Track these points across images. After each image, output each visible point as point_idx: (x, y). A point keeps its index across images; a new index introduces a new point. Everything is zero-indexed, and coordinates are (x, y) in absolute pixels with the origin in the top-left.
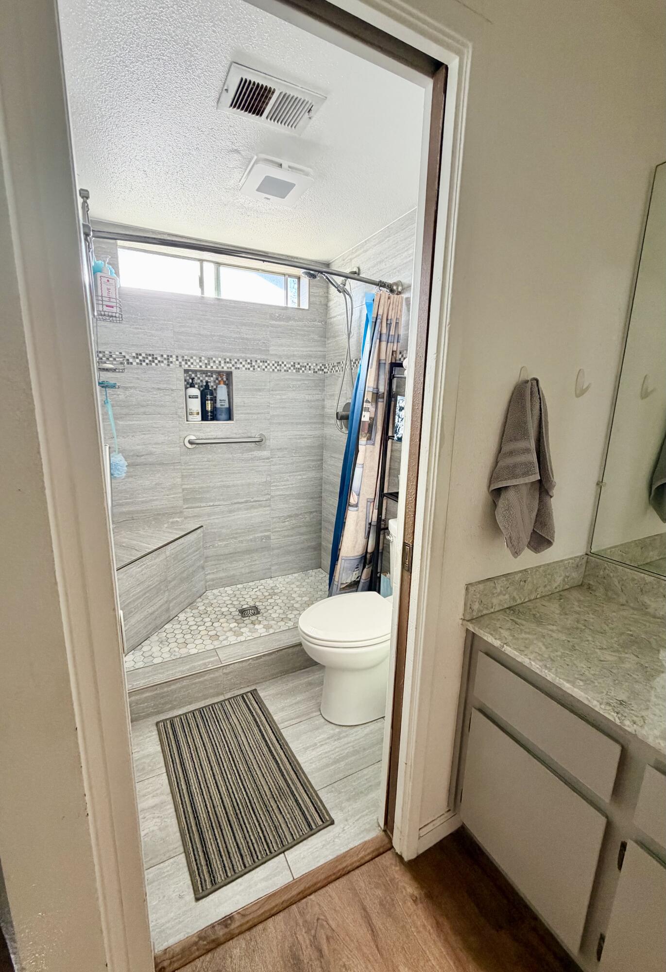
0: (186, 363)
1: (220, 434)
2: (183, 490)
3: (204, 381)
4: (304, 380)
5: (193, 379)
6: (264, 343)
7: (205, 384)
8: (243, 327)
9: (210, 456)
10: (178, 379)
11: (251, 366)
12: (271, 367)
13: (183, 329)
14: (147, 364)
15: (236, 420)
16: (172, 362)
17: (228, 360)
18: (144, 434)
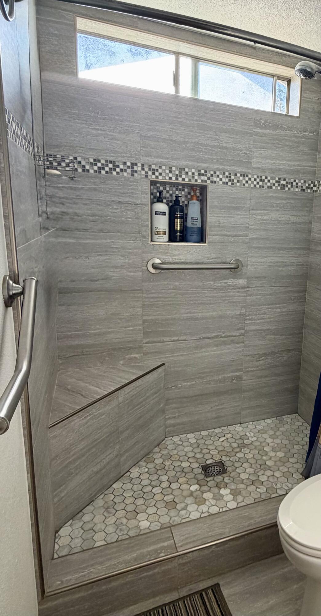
0: (154, 174)
1: (189, 258)
2: (144, 321)
3: (174, 195)
4: (289, 199)
5: (160, 193)
6: (246, 154)
7: (174, 198)
8: (223, 134)
9: (177, 283)
10: (143, 192)
11: (230, 181)
12: (252, 182)
13: (151, 133)
14: (107, 172)
15: (209, 243)
16: (136, 172)
17: (203, 172)
18: (101, 255)
